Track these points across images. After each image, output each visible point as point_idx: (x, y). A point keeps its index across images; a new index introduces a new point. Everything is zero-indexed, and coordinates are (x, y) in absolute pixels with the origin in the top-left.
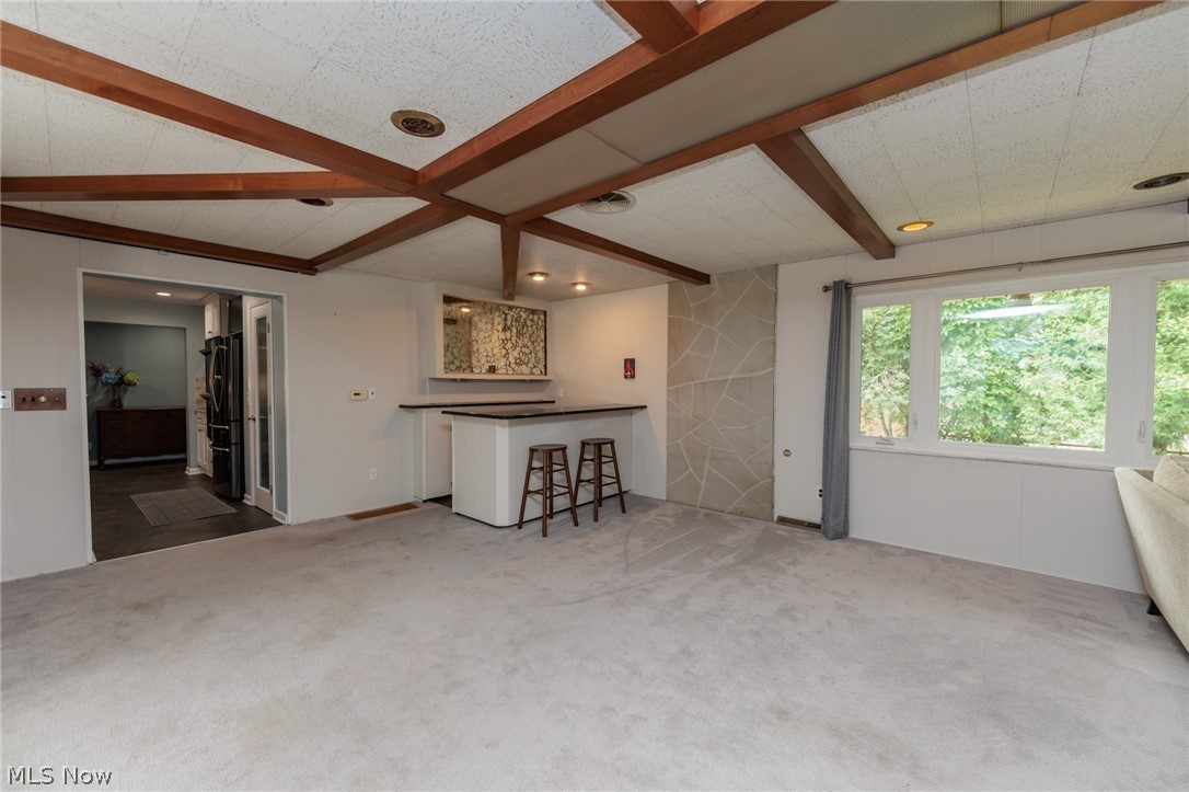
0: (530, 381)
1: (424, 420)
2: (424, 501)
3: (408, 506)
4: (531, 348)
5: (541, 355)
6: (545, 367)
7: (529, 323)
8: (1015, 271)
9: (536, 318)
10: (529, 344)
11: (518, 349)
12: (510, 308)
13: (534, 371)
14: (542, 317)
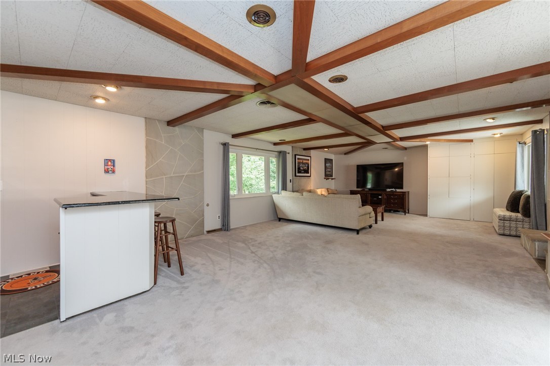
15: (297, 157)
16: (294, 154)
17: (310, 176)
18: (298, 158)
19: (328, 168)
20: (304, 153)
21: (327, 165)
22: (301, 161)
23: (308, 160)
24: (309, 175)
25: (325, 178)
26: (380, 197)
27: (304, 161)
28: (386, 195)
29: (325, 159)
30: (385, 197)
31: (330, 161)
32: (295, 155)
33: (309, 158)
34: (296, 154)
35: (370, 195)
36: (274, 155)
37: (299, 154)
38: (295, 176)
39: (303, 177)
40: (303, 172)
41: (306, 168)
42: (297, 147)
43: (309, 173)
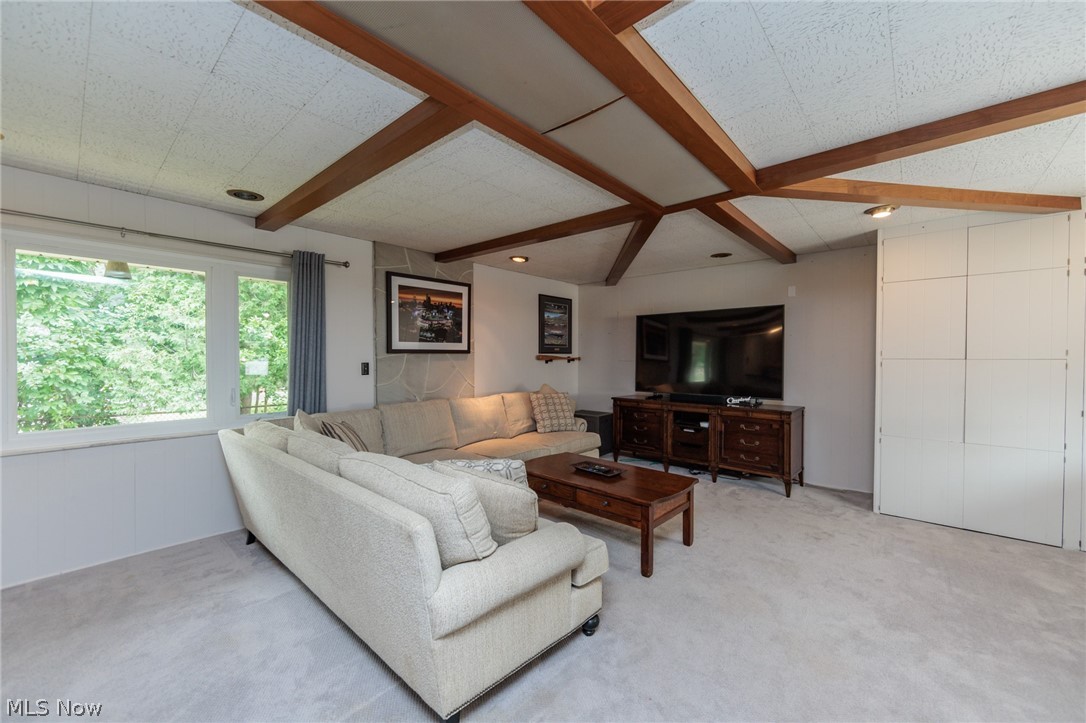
15: (396, 282)
16: (384, 268)
17: (468, 352)
18: (402, 288)
19: (552, 326)
20: (438, 269)
21: (550, 316)
22: (422, 298)
23: (459, 296)
24: (463, 346)
25: (538, 358)
26: (704, 425)
27: (435, 299)
28: (724, 420)
29: (540, 295)
30: (721, 427)
31: (564, 304)
32: (389, 275)
33: (464, 290)
34: (391, 268)
35: (671, 416)
36: (271, 270)
37: (411, 273)
38: (389, 350)
39: (429, 355)
40: (429, 335)
41: (448, 323)
42: (402, 248)
43: (460, 340)
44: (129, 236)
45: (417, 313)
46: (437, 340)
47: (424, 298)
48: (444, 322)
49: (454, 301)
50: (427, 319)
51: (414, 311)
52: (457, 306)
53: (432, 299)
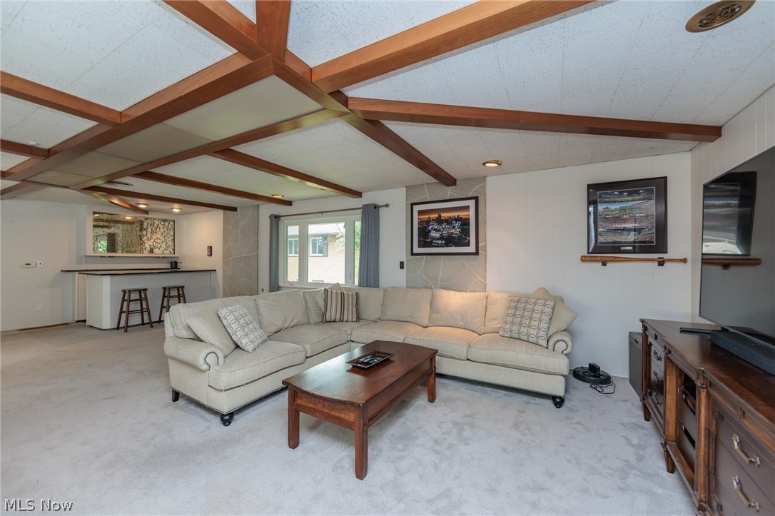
0: (163, 257)
1: (77, 278)
2: (77, 322)
3: (67, 324)
4: (163, 240)
5: (170, 243)
6: (174, 250)
7: (161, 226)
8: (320, 214)
9: (167, 224)
10: (161, 238)
11: (152, 240)
12: (146, 219)
13: (165, 252)
14: (172, 223)
15: (418, 208)
16: (409, 201)
17: (477, 253)
18: (420, 213)
22: (434, 216)
23: (467, 208)
24: (472, 249)
25: (585, 259)
27: (445, 215)
32: (412, 205)
33: (471, 203)
34: (415, 200)
37: (429, 200)
38: (412, 254)
39: (443, 256)
40: (440, 242)
41: (456, 231)
42: (422, 185)
43: (468, 244)
44: (324, 214)
45: (430, 227)
46: (447, 245)
47: (436, 215)
48: (453, 231)
49: (462, 214)
50: (439, 231)
51: (429, 226)
52: (464, 217)
53: (442, 215)
